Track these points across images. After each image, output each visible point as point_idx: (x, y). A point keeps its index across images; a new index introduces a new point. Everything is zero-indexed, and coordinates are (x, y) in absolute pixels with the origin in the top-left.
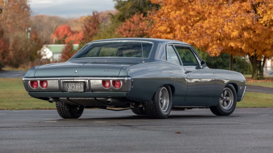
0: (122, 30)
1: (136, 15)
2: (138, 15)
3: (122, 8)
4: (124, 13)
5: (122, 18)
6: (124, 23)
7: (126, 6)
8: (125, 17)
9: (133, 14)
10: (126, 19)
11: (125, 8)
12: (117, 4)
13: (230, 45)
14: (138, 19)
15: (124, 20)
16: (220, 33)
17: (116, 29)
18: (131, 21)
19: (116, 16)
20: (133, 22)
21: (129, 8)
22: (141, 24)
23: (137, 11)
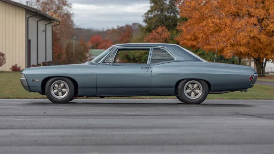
0: (150, 39)
1: (160, 27)
2: (161, 27)
3: (149, 22)
4: (150, 26)
5: (149, 29)
6: (151, 33)
7: (152, 20)
8: (151, 29)
9: (158, 26)
10: (153, 31)
11: (152, 22)
12: (145, 19)
13: (240, 50)
14: (162, 30)
15: (151, 31)
16: (233, 41)
17: (145, 38)
18: (156, 32)
19: (145, 28)
20: (158, 33)
21: (154, 21)
22: (163, 34)
23: (161, 25)
